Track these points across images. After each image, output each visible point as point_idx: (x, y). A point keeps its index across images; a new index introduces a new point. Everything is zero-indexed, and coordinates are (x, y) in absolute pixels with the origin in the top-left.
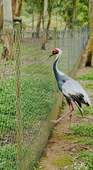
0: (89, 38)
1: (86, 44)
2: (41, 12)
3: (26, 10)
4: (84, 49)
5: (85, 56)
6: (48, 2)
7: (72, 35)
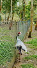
0: (30, 25)
1: (29, 28)
2: (9, 13)
3: (3, 12)
4: (28, 30)
5: (28, 33)
6: (13, 9)
7: (22, 23)
